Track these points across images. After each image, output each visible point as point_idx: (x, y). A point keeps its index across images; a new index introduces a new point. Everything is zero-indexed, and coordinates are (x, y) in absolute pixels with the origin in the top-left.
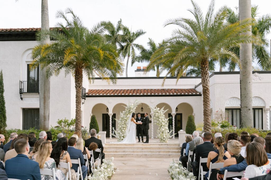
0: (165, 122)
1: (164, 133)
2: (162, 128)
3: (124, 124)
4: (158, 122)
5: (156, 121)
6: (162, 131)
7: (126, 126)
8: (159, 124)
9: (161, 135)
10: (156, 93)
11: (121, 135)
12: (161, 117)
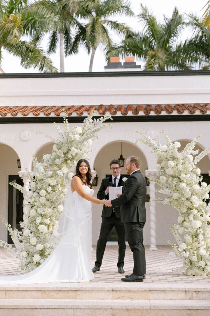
0: (203, 194)
1: (201, 237)
2: (191, 217)
3: (48, 203)
4: (176, 195)
5: (166, 191)
6: (192, 232)
7: (56, 210)
8: (181, 204)
9: (187, 246)
10: (161, 111)
11: (32, 245)
12: (189, 178)
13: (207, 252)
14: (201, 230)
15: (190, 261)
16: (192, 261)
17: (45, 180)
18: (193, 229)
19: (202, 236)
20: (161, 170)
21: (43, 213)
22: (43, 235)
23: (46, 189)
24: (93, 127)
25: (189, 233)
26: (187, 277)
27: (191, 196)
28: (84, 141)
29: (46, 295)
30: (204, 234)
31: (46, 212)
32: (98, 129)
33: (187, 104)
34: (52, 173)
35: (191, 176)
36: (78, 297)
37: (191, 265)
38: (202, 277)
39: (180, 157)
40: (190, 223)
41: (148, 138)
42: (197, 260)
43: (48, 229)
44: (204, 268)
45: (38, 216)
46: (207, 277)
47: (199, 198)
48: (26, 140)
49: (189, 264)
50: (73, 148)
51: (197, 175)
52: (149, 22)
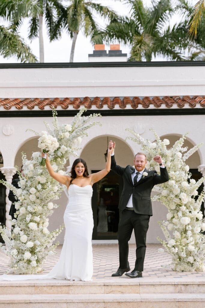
0: (191, 191)
1: (189, 233)
2: (180, 214)
3: (38, 201)
4: (165, 192)
5: (155, 188)
6: (181, 228)
7: (45, 208)
8: (170, 201)
9: (176, 242)
10: (150, 104)
11: (22, 243)
12: (178, 175)
13: (195, 248)
14: (190, 226)
15: (179, 256)
16: (181, 256)
17: (35, 178)
18: (182, 226)
19: (191, 232)
20: (150, 167)
21: (34, 211)
22: (33, 233)
23: (36, 187)
24: (83, 124)
25: (178, 230)
26: (176, 273)
27: (180, 193)
28: (74, 139)
29: (39, 291)
30: (192, 231)
31: (36, 210)
32: (87, 126)
33: (176, 96)
34: (42, 171)
35: (179, 173)
36: (70, 292)
37: (180, 260)
38: (191, 272)
39: (169, 155)
40: (178, 220)
41: (137, 136)
42: (185, 256)
43: (38, 227)
44: (193, 263)
45: (28, 213)
46: (195, 272)
47: (188, 195)
48: (8, 134)
49: (178, 260)
50: (63, 145)
51: (185, 172)
52: (135, 5)
